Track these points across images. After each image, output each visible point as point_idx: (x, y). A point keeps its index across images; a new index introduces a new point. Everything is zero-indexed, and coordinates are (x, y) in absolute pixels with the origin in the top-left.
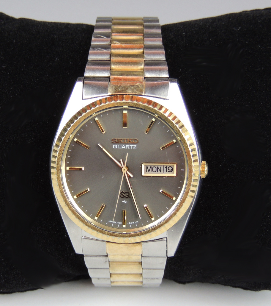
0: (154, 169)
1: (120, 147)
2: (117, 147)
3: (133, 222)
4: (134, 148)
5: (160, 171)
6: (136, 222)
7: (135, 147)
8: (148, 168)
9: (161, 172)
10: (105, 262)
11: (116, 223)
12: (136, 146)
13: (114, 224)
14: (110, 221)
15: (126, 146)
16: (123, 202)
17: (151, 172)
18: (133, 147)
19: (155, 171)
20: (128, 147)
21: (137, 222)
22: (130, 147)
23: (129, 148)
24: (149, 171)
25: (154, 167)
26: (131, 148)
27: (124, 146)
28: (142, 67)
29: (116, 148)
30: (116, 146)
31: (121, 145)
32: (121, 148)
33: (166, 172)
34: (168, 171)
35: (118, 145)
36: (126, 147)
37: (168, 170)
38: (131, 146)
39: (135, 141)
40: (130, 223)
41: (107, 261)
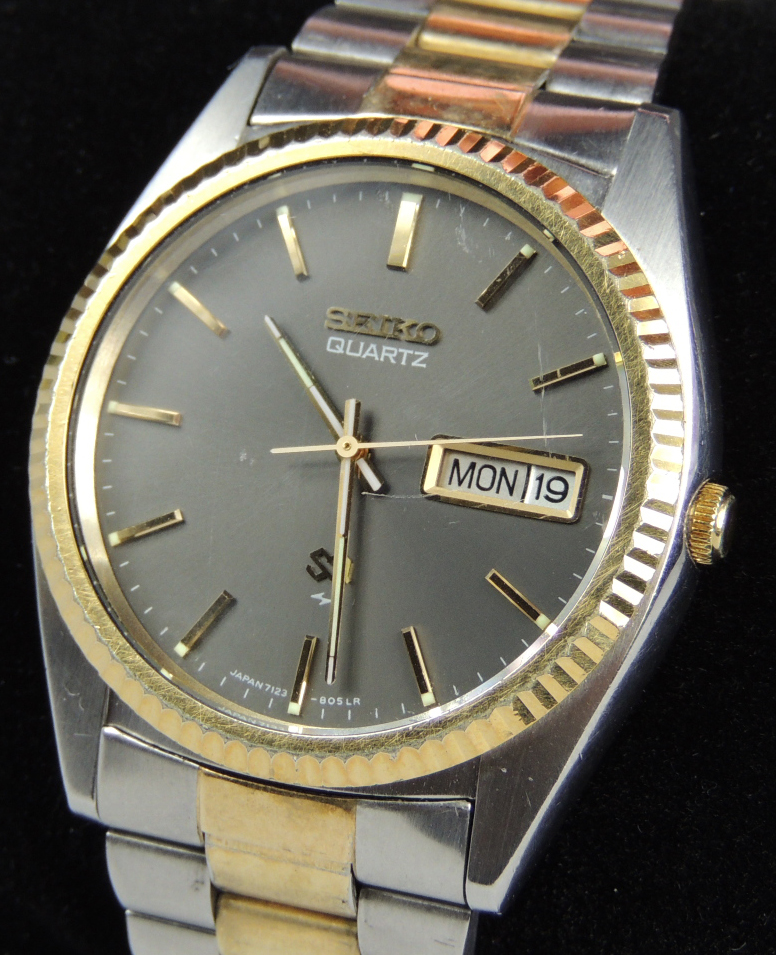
0: (487, 474)
1: (355, 348)
2: (345, 349)
3: (339, 699)
4: (414, 364)
5: (511, 490)
6: (351, 701)
7: (421, 362)
8: (461, 465)
9: (511, 493)
10: (197, 882)
11: (265, 687)
12: (425, 355)
13: (254, 690)
14: (239, 676)
15: (385, 348)
16: (313, 596)
17: (469, 486)
18: (411, 358)
19: (487, 486)
20: (391, 356)
21: (357, 701)
22: (400, 355)
23: (393, 361)
24: (460, 482)
25: (486, 466)
26: (403, 363)
27: (373, 346)
28: (551, 58)
29: (340, 350)
30: (339, 343)
31: (362, 344)
32: (358, 355)
33: (537, 498)
34: (547, 498)
35: (350, 342)
36: (384, 354)
37: (544, 491)
38: (406, 352)
39: (428, 331)
40: (323, 700)
41: (203, 883)
